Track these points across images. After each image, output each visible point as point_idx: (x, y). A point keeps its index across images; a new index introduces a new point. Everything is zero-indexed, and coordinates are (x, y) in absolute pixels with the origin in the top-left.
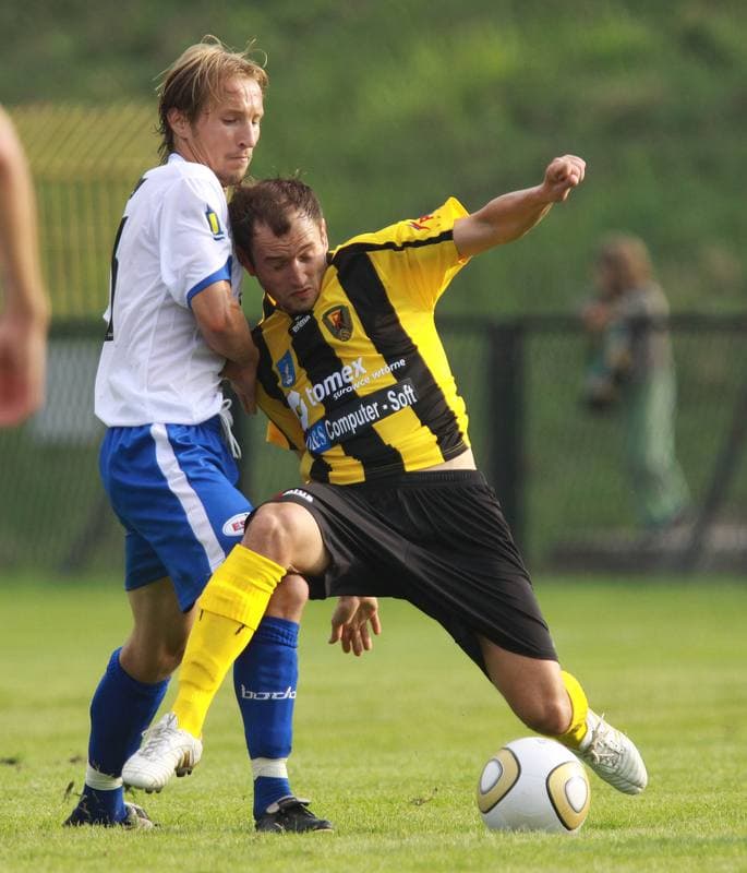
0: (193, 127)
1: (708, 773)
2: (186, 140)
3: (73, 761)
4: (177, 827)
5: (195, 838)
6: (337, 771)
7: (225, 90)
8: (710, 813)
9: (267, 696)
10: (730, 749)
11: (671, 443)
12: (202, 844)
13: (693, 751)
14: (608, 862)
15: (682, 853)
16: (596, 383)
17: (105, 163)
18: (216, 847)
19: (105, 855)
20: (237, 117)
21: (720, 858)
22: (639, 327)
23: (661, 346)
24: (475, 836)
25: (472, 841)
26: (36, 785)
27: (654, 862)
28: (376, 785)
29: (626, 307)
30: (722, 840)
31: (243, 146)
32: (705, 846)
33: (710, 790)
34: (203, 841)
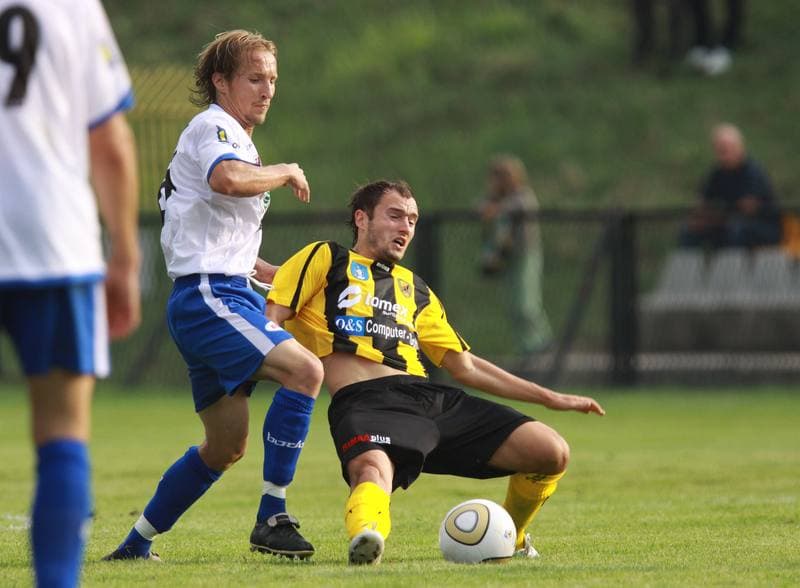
0: (230, 85)
1: (565, 523)
2: (224, 94)
3: (132, 514)
4: (203, 559)
5: (215, 566)
6: (312, 521)
7: (252, 58)
8: (566, 549)
9: (284, 444)
10: (580, 506)
11: (540, 299)
12: (220, 570)
13: (555, 508)
14: (497, 583)
15: (547, 577)
16: (488, 256)
17: (154, 106)
18: (230, 573)
19: (154, 578)
20: (260, 78)
21: (573, 580)
22: (518, 218)
23: (533, 232)
24: (406, 565)
25: (404, 568)
26: (107, 531)
27: (529, 583)
28: (339, 531)
29: (508, 205)
30: (575, 568)
31: (264, 98)
32: (563, 572)
33: (566, 534)
34: (220, 568)
